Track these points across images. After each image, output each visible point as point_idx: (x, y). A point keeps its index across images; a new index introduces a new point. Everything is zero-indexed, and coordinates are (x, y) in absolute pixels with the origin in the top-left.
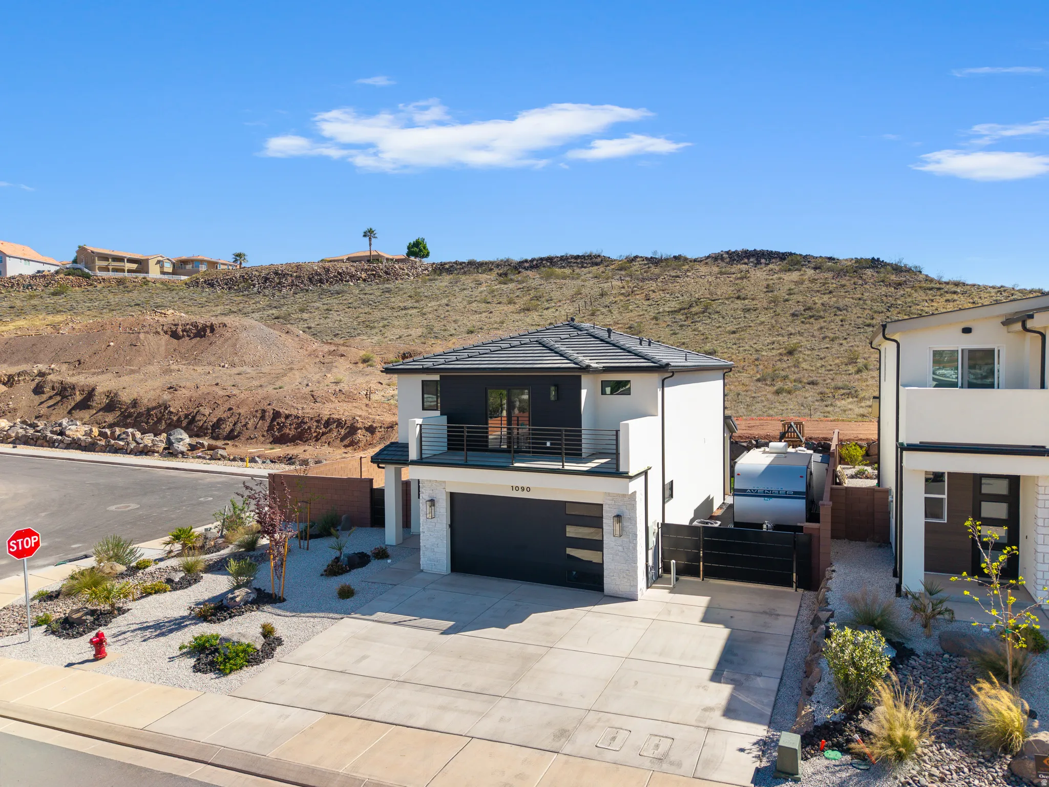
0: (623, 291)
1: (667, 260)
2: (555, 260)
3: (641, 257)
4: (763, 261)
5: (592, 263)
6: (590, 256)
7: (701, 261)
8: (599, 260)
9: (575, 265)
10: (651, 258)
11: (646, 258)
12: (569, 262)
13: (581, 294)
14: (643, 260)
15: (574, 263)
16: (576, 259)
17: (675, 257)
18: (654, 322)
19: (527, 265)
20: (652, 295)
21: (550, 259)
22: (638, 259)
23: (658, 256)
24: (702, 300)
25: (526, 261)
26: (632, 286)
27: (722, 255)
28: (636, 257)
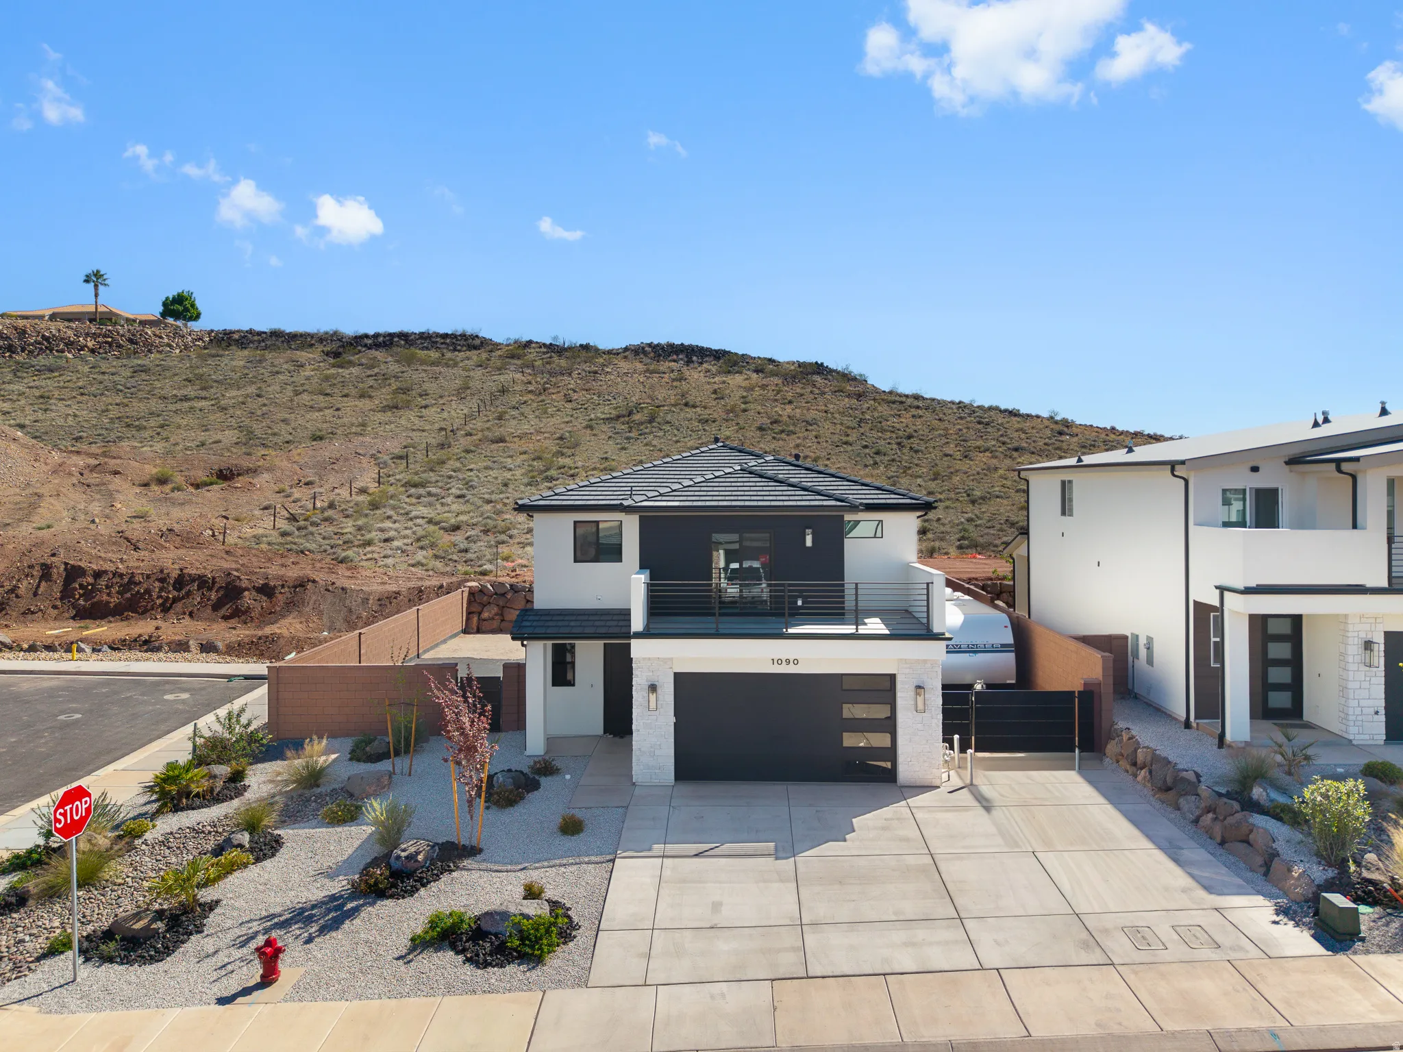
0: (531, 388)
1: (570, 348)
2: (413, 337)
3: (537, 342)
4: (695, 358)
5: (468, 345)
6: (464, 336)
7: (618, 354)
8: (477, 342)
9: (443, 346)
10: (551, 344)
11: (544, 344)
12: (433, 342)
13: (469, 388)
14: (541, 347)
15: (442, 343)
16: (443, 338)
17: (581, 346)
18: (588, 431)
19: (369, 342)
20: (575, 396)
21: (404, 336)
22: (533, 345)
23: (559, 342)
24: (643, 405)
25: (367, 336)
26: (542, 382)
27: (643, 348)
28: (530, 342)
